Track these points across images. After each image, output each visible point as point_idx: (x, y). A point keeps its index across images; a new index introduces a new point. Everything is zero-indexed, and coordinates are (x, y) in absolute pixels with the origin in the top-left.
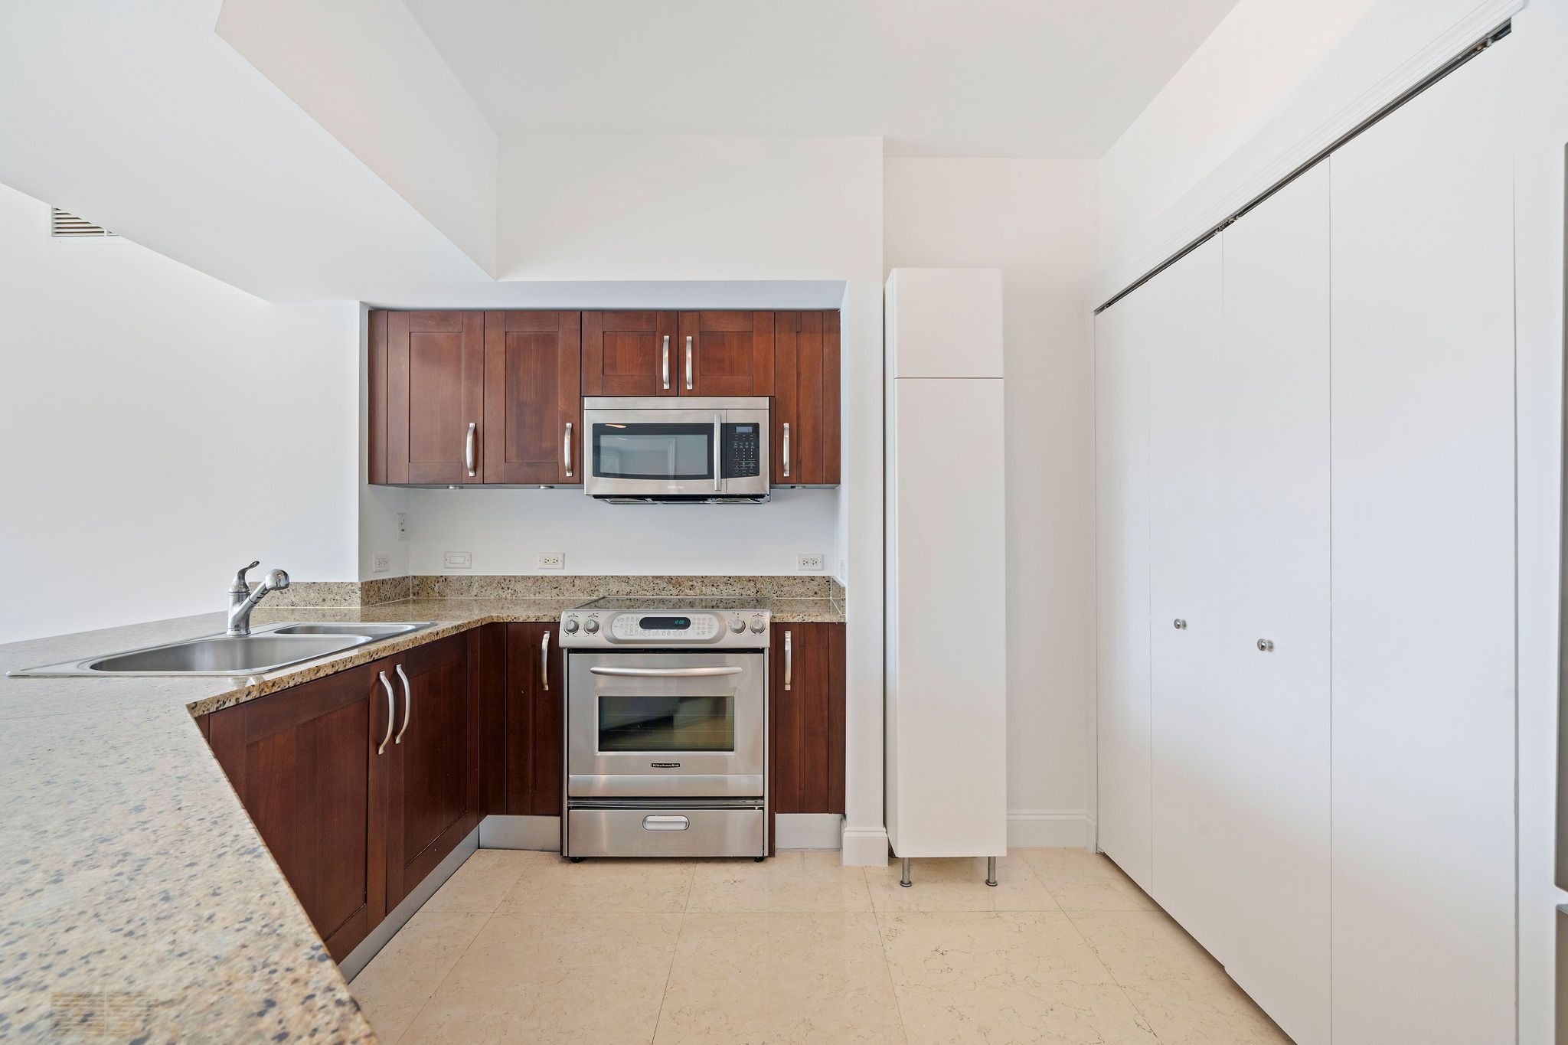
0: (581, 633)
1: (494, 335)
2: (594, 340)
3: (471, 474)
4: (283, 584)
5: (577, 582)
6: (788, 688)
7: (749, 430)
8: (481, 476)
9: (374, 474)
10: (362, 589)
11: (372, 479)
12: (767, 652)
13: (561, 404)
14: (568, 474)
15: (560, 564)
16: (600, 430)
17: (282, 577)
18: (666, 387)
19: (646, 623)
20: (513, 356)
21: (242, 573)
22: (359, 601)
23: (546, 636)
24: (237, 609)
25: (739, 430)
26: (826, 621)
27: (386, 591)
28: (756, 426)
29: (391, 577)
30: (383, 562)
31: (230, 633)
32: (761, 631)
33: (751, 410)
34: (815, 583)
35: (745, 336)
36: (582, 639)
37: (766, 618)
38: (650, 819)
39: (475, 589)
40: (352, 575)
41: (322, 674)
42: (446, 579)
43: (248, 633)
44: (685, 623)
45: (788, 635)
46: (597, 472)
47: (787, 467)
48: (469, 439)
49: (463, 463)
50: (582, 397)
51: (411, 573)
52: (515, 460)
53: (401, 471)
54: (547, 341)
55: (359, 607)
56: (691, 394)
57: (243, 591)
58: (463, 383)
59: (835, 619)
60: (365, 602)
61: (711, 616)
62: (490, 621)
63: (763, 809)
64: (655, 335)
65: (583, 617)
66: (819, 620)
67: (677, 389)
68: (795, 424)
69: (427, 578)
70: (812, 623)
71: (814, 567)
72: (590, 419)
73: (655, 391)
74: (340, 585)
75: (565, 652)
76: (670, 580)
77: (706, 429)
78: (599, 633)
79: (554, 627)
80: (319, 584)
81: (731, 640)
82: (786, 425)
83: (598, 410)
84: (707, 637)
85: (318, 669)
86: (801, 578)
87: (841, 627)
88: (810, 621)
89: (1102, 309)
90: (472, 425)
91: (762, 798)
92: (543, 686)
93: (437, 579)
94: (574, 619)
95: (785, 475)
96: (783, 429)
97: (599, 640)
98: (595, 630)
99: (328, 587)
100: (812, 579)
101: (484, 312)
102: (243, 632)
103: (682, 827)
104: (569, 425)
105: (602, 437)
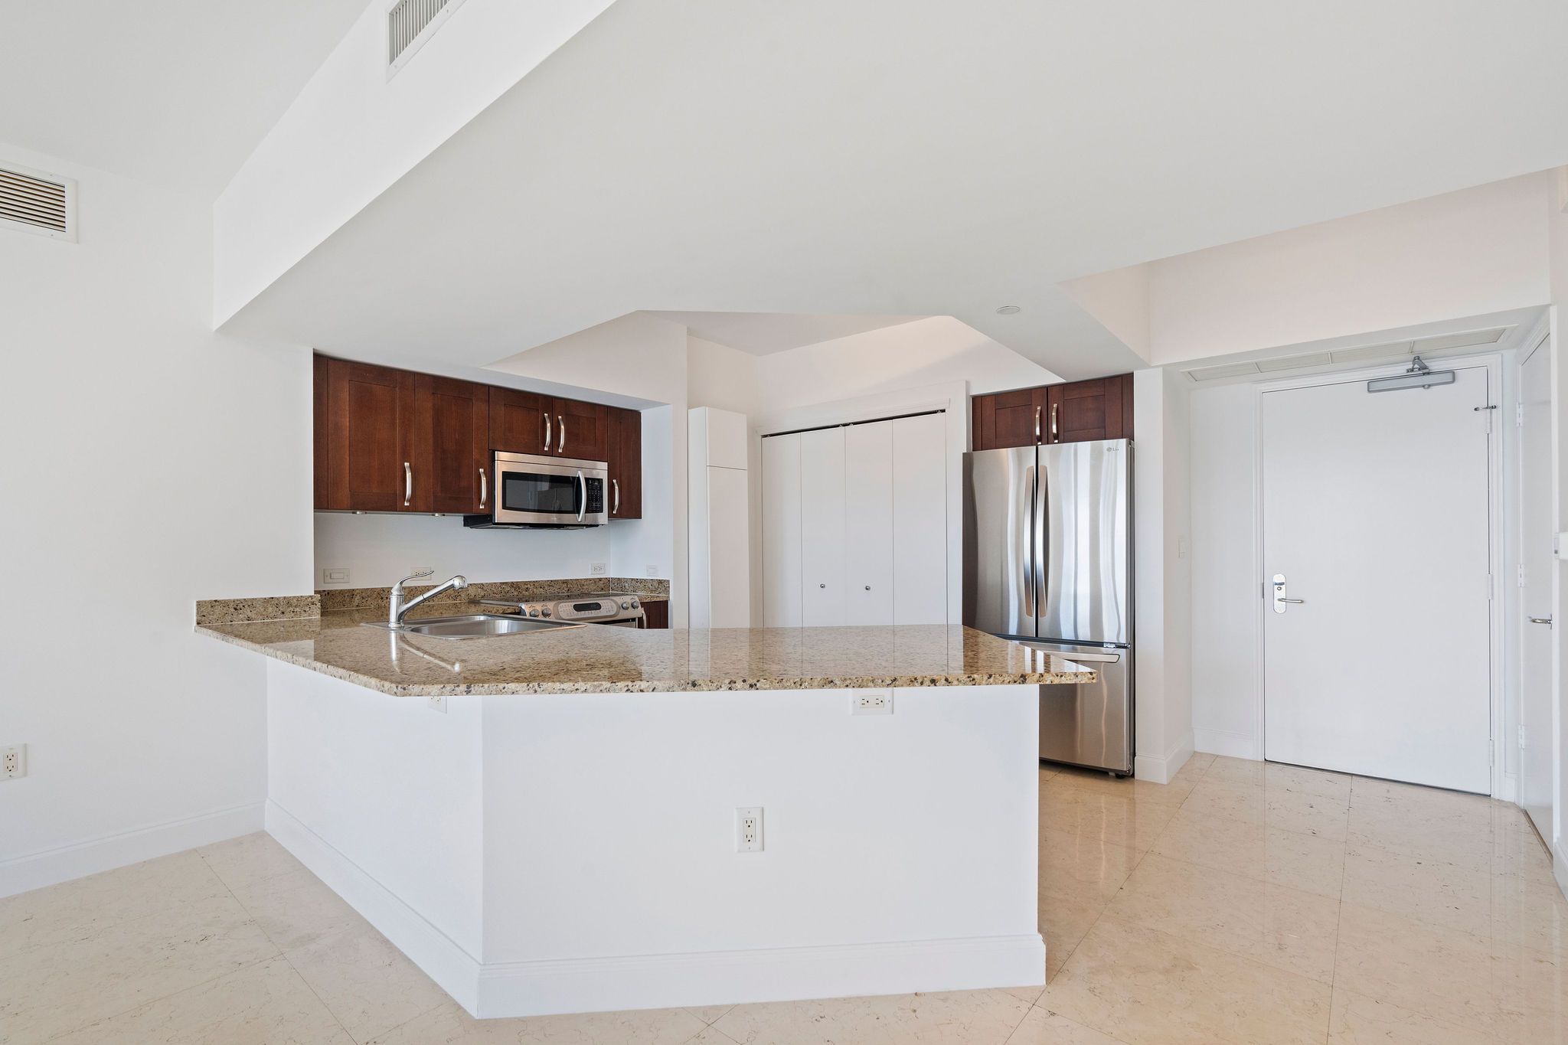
0: (541, 617)
1: (424, 395)
2: (498, 410)
3: (406, 504)
7: (597, 482)
8: (413, 505)
9: (317, 500)
12: (637, 620)
13: (475, 455)
14: (482, 507)
18: (546, 448)
19: (578, 608)
20: (437, 413)
22: (319, 611)
25: (594, 482)
28: (601, 480)
32: (637, 607)
33: (597, 470)
34: (602, 582)
35: (591, 422)
37: (637, 599)
39: (357, 600)
40: (308, 589)
42: (328, 593)
44: (598, 607)
46: (505, 506)
47: (616, 508)
48: (407, 474)
49: (399, 495)
50: (493, 451)
52: (440, 494)
53: (341, 498)
54: (463, 405)
55: (319, 617)
56: (560, 456)
58: (398, 429)
64: (537, 411)
67: (552, 453)
71: (600, 572)
72: (500, 468)
73: (538, 451)
74: (299, 599)
77: (571, 480)
78: (552, 616)
80: (278, 599)
82: (617, 481)
83: (506, 461)
84: (612, 613)
86: (594, 579)
87: (666, 602)
89: (766, 436)
90: (407, 464)
95: (616, 512)
96: (614, 483)
98: (549, 615)
99: (288, 601)
100: (600, 579)
101: (416, 374)
104: (481, 470)
105: (507, 481)
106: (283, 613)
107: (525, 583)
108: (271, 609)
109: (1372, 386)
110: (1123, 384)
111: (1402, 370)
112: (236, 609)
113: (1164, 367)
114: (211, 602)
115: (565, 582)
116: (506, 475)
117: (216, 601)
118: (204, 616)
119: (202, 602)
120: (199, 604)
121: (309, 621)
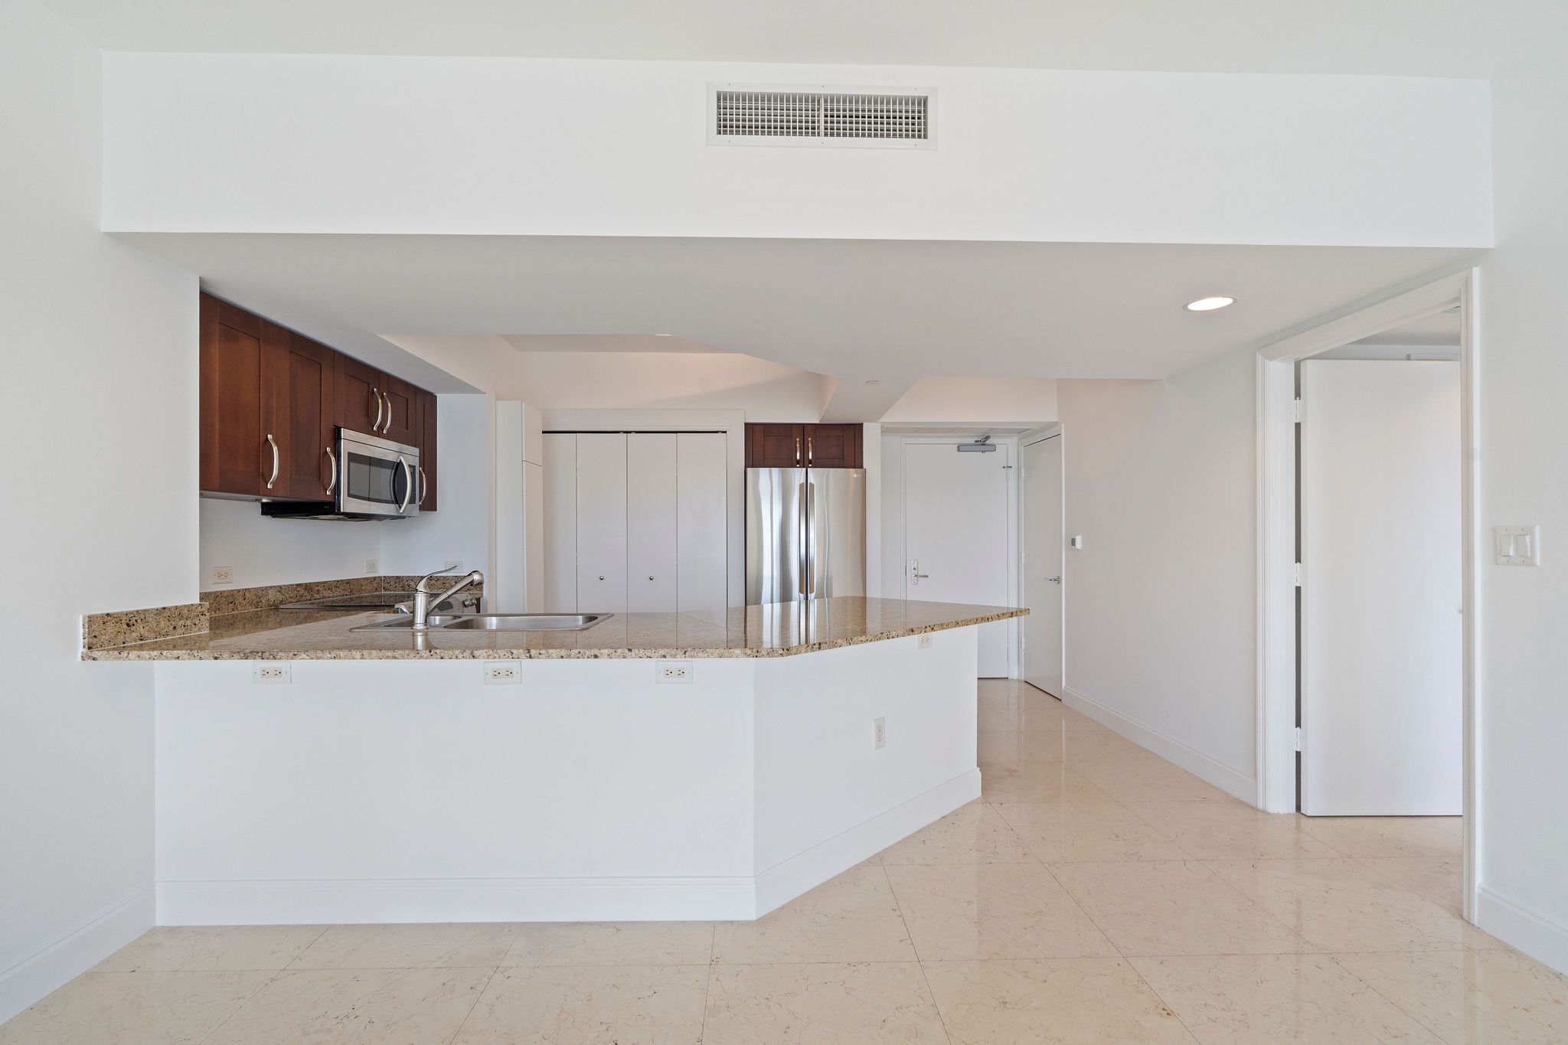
2: (340, 379)
13: (323, 430)
16: (350, 458)
18: (375, 428)
20: (294, 376)
22: (208, 624)
28: (414, 468)
33: (414, 457)
46: (349, 493)
47: (424, 499)
49: (262, 474)
53: (212, 476)
55: (208, 631)
56: (386, 438)
58: (262, 392)
64: (368, 385)
67: (379, 431)
72: (345, 447)
73: (372, 431)
74: (185, 608)
80: (169, 609)
83: (352, 441)
90: (270, 436)
95: (422, 504)
99: (177, 611)
104: (328, 449)
105: (351, 463)
106: (175, 628)
107: (317, 584)
108: (163, 622)
109: (960, 448)
110: (854, 431)
111: (972, 441)
112: (128, 625)
113: (881, 423)
114: (102, 616)
115: (348, 582)
116: (353, 457)
117: (108, 615)
118: (95, 637)
119: (94, 616)
120: (91, 620)
121: (200, 636)
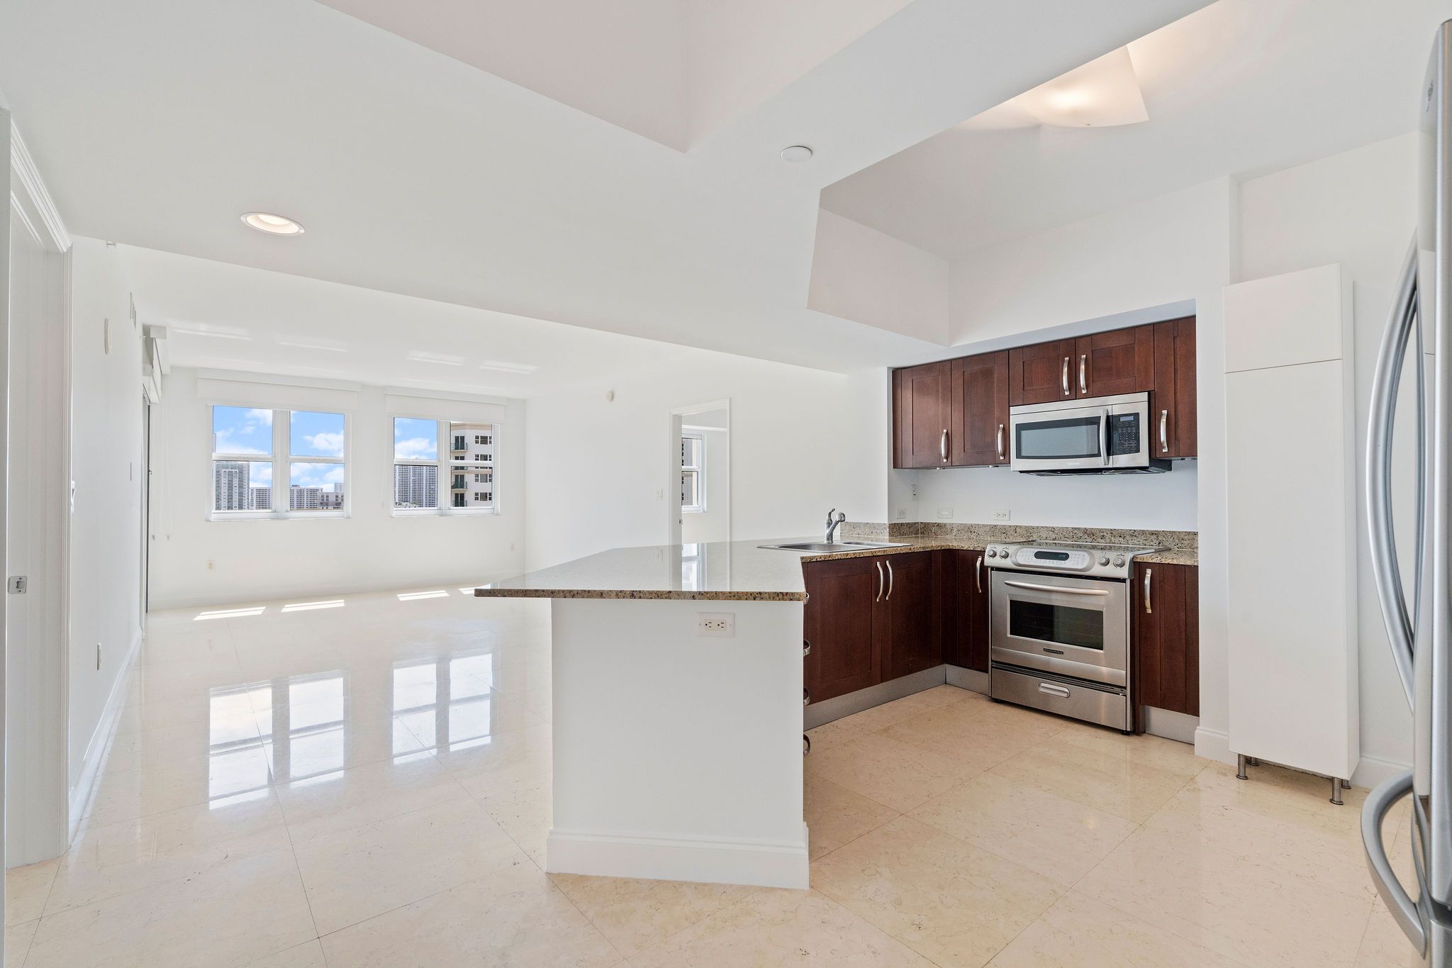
0: (998, 557)
1: (957, 374)
2: (1017, 369)
3: (945, 461)
4: (843, 519)
5: (1018, 530)
6: (1149, 611)
7: (1131, 418)
8: (950, 461)
9: (896, 462)
10: (889, 527)
11: (895, 466)
12: (1128, 582)
13: (997, 413)
14: (1002, 458)
15: (1007, 517)
16: (1020, 428)
17: (842, 516)
18: (1067, 393)
19: (1039, 555)
20: (967, 385)
21: (830, 514)
22: (888, 532)
23: (980, 559)
24: (828, 531)
25: (1122, 419)
26: (1181, 564)
27: (906, 530)
28: (1136, 415)
29: (907, 522)
30: (902, 513)
31: (826, 542)
32: (1122, 565)
33: (1133, 404)
35: (1129, 349)
36: (998, 562)
37: (1128, 557)
38: (1043, 685)
39: (954, 532)
40: (884, 519)
41: (849, 557)
42: (938, 525)
43: (832, 542)
44: (1065, 557)
45: (1149, 571)
46: (1019, 456)
47: (1165, 445)
48: (943, 439)
49: (940, 455)
50: (1009, 407)
51: (919, 521)
52: (969, 450)
53: (908, 460)
54: (988, 373)
55: (888, 535)
56: (1086, 396)
57: (829, 524)
58: (940, 405)
59: (1189, 563)
60: (891, 534)
61: (1085, 553)
62: (948, 548)
63: (1126, 696)
64: (1059, 358)
65: (1000, 549)
66: (1175, 562)
67: (1075, 394)
68: (1173, 410)
69: (928, 523)
70: (1169, 564)
72: (1014, 421)
73: (1059, 397)
74: (879, 525)
75: (989, 569)
76: (1085, 531)
77: (1094, 421)
78: (1008, 559)
79: (982, 553)
81: (1098, 570)
82: (1165, 412)
83: (1019, 415)
84: (1080, 567)
85: (848, 554)
87: (1194, 569)
88: (1167, 562)
90: (945, 431)
91: (1125, 688)
92: (978, 590)
93: (934, 525)
94: (995, 550)
95: (1164, 451)
96: (1161, 414)
97: (1008, 563)
98: (1006, 556)
99: (870, 525)
101: (951, 361)
102: (830, 541)
103: (1065, 695)
104: (1002, 426)
105: (1022, 432)
